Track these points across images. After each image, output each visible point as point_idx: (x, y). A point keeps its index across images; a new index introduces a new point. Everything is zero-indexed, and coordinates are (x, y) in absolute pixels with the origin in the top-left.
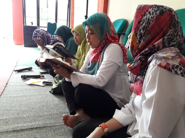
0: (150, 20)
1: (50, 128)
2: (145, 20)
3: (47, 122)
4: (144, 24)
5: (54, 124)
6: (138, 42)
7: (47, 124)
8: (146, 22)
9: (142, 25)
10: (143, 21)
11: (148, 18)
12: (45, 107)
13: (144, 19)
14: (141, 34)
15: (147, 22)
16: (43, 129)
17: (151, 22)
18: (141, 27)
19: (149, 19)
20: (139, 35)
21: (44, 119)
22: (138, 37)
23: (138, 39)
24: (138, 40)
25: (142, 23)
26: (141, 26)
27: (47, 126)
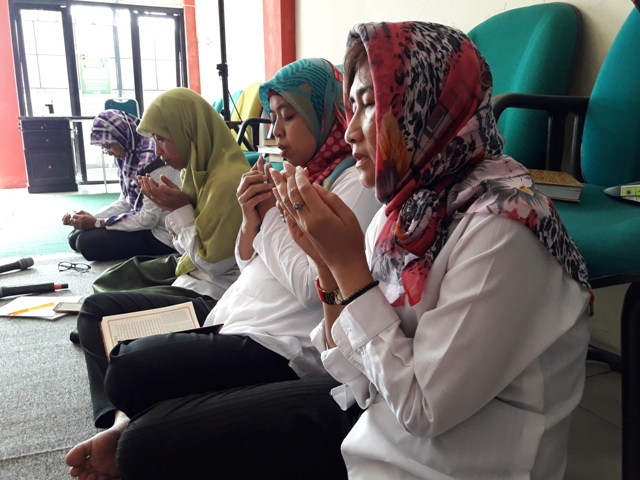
0: (437, 69)
1: (35, 462)
2: (420, 70)
3: (30, 442)
4: (419, 85)
5: (53, 447)
6: (411, 144)
7: (29, 448)
8: (425, 76)
9: (411, 87)
10: (412, 75)
11: (426, 63)
12: (40, 389)
13: (413, 69)
14: (416, 116)
15: (428, 77)
16: (10, 466)
17: (441, 75)
18: (411, 96)
19: (430, 65)
20: (411, 123)
21: (24, 431)
22: (411, 129)
23: (412, 136)
24: (411, 139)
25: (409, 81)
26: (411, 93)
27: (24, 457)
